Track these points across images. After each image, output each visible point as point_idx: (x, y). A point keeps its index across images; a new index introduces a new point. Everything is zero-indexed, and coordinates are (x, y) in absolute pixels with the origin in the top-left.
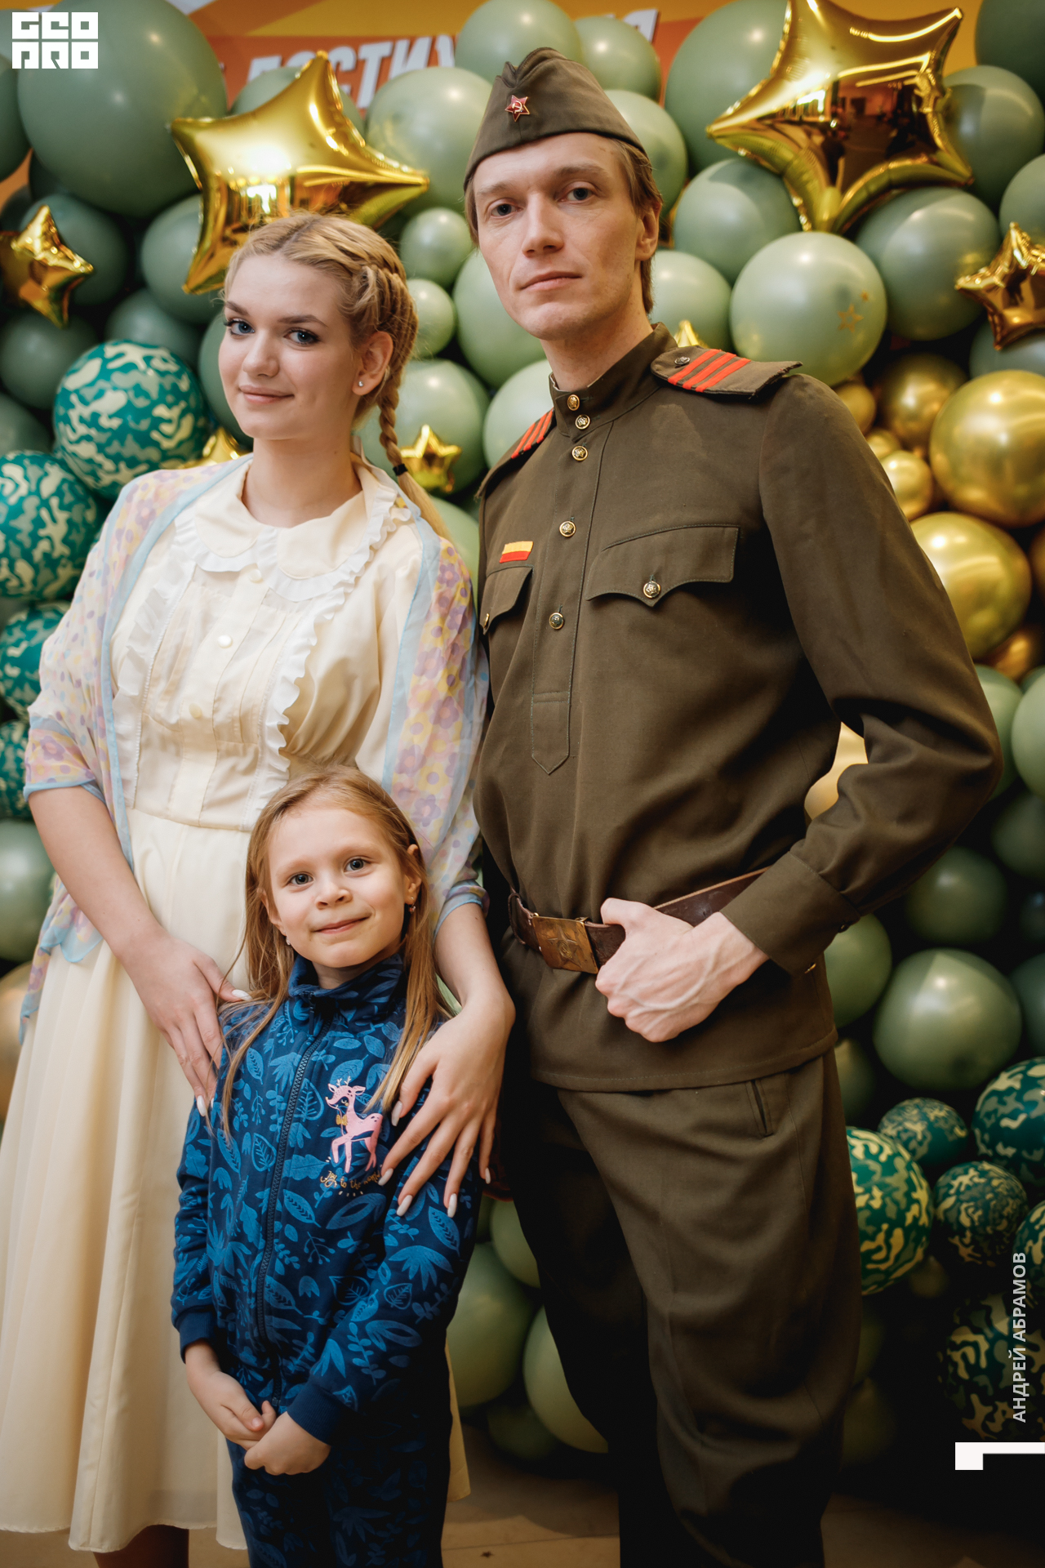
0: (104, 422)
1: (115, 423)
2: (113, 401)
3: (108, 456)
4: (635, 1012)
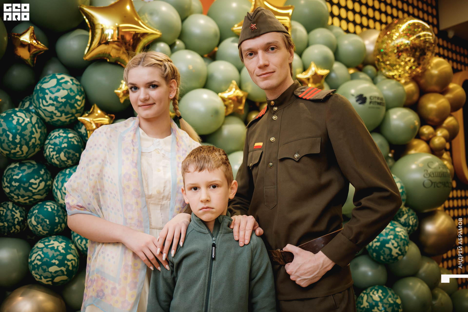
1: (64, 100)
2: (63, 93)
3: (59, 111)
4: (299, 279)
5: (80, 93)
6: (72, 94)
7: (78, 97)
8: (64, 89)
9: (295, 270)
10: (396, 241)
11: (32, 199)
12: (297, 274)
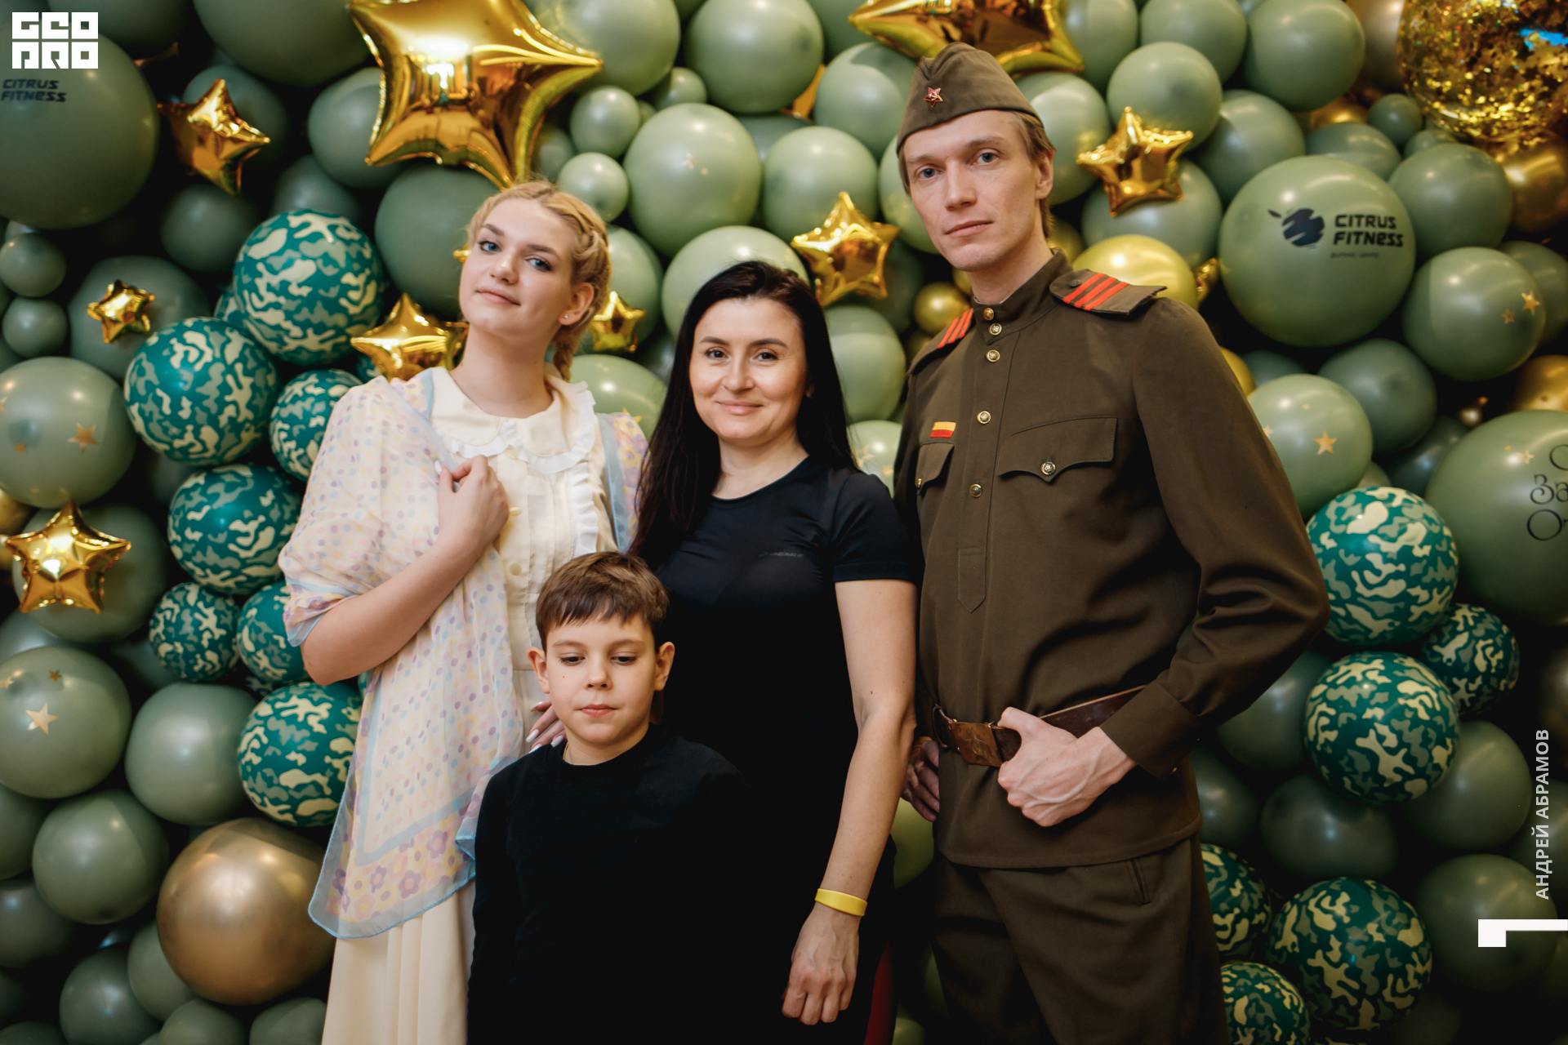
0: (294, 290)
1: (305, 291)
2: (302, 270)
3: (295, 323)
4: (1031, 804)
5: (356, 266)
6: (330, 271)
7: (349, 279)
8: (304, 258)
9: (1020, 778)
10: (1392, 730)
11: (241, 578)
12: (1027, 789)
